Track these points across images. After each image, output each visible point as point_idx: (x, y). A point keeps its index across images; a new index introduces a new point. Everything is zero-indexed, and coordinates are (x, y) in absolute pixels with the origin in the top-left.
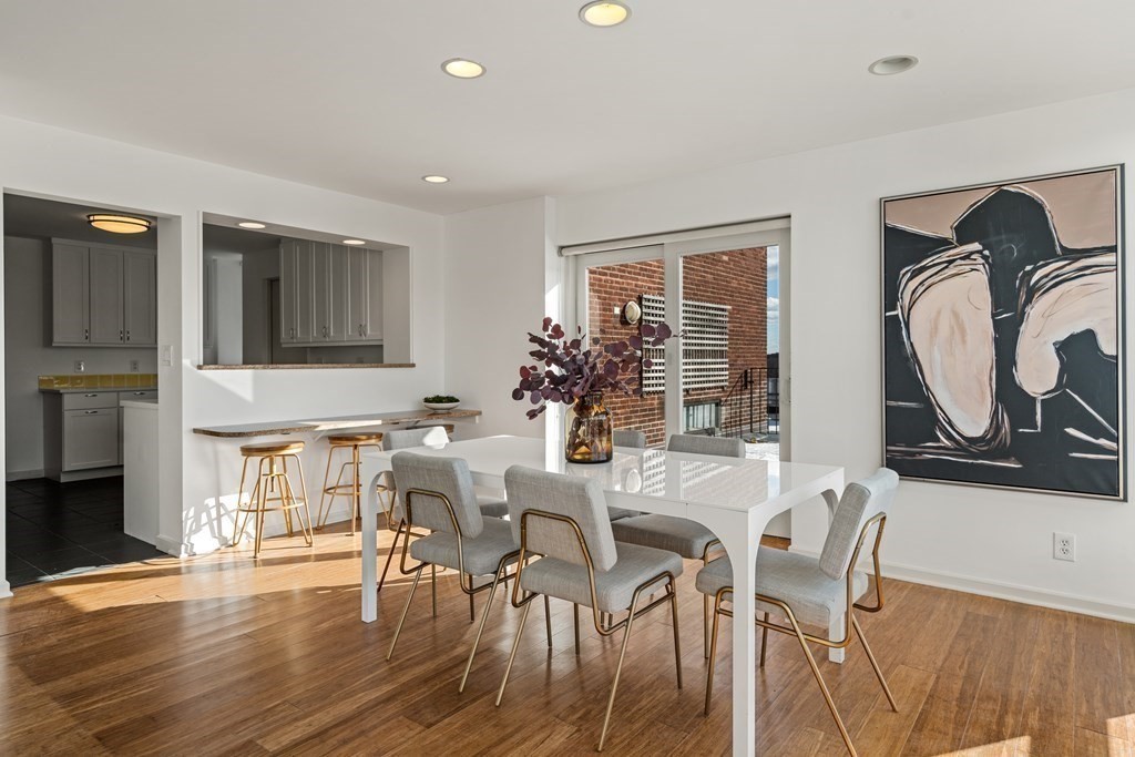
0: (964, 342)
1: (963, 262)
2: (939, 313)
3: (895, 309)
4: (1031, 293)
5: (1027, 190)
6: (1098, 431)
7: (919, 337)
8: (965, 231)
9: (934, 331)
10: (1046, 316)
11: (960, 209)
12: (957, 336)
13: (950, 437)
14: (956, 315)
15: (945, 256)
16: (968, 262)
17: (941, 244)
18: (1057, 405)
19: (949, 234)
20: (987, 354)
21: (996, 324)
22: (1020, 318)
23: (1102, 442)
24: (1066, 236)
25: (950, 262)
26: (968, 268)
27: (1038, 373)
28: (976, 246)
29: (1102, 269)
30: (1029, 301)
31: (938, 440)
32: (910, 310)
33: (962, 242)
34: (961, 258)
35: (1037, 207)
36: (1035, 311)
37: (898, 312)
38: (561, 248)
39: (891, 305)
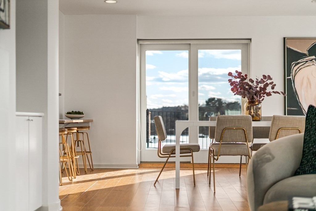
0: (311, 88)
1: (310, 62)
2: (303, 78)
3: (290, 76)
7: (298, 86)
8: (311, 52)
9: (302, 84)
11: (309, 45)
12: (309, 86)
14: (308, 79)
15: (305, 59)
16: (312, 62)
17: (303, 55)
19: (306, 52)
25: (307, 62)
26: (312, 64)
28: (314, 57)
32: (295, 76)
33: (310, 55)
34: (310, 61)
37: (291, 77)
38: (138, 40)
39: (289, 75)
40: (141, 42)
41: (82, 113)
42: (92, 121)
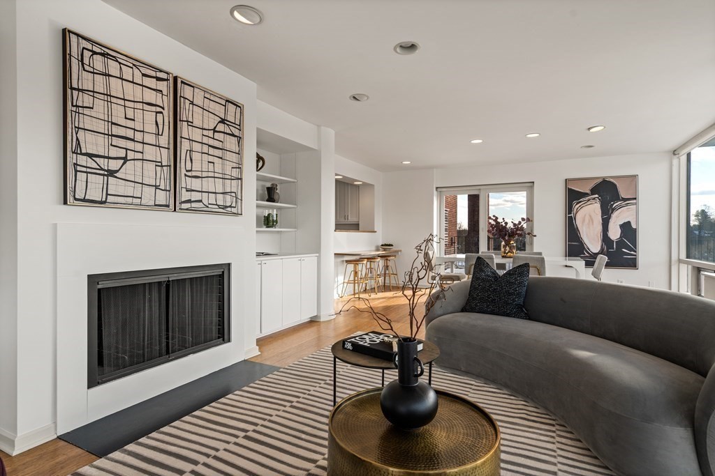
0: (593, 224)
2: (585, 215)
4: (613, 210)
5: (612, 180)
6: (631, 250)
7: (579, 222)
8: (593, 191)
9: (584, 221)
10: (617, 217)
11: (592, 185)
12: (591, 222)
13: (588, 253)
14: (590, 216)
15: (587, 198)
16: (594, 200)
17: (585, 195)
18: (620, 243)
19: (588, 192)
20: (599, 228)
21: (603, 219)
22: (609, 218)
23: (632, 253)
24: (623, 194)
25: (589, 200)
26: (594, 202)
27: (615, 233)
28: (597, 196)
29: (633, 204)
30: (612, 213)
31: (584, 254)
32: (576, 214)
33: (592, 194)
34: (592, 199)
35: (614, 186)
36: (614, 215)
37: (572, 215)
38: (437, 188)
39: (570, 213)
40: (439, 190)
41: (392, 245)
42: (401, 251)
